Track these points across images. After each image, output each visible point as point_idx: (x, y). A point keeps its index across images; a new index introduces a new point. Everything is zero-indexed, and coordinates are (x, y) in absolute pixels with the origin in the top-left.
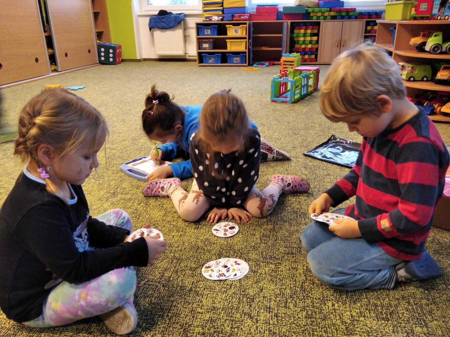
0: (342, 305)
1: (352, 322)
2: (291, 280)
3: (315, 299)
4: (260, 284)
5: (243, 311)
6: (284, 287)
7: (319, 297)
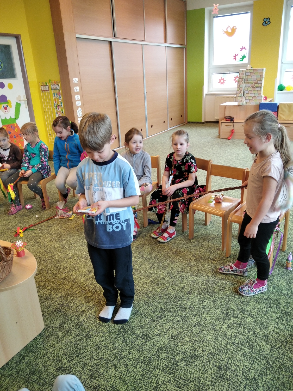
0: (163, 373)
1: (161, 384)
2: (148, 352)
3: (153, 366)
4: (131, 351)
5: (114, 363)
6: (142, 355)
7: (155, 365)
